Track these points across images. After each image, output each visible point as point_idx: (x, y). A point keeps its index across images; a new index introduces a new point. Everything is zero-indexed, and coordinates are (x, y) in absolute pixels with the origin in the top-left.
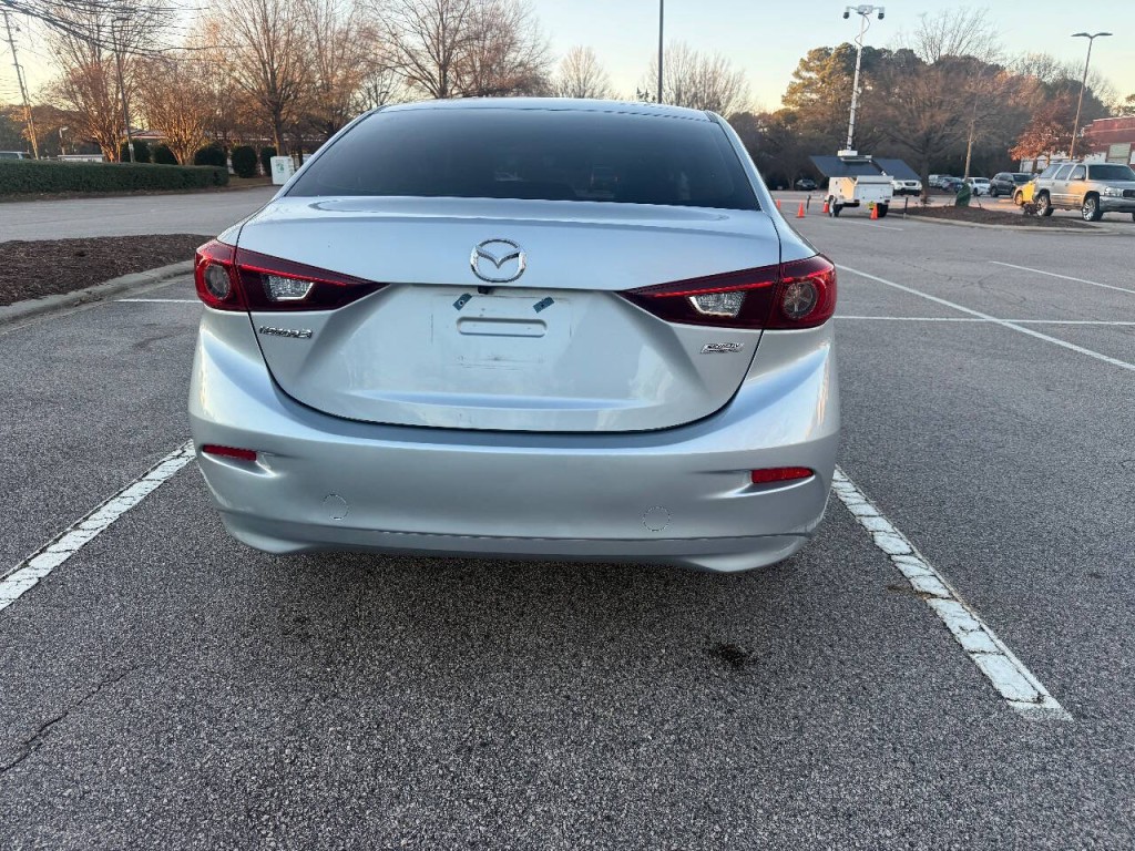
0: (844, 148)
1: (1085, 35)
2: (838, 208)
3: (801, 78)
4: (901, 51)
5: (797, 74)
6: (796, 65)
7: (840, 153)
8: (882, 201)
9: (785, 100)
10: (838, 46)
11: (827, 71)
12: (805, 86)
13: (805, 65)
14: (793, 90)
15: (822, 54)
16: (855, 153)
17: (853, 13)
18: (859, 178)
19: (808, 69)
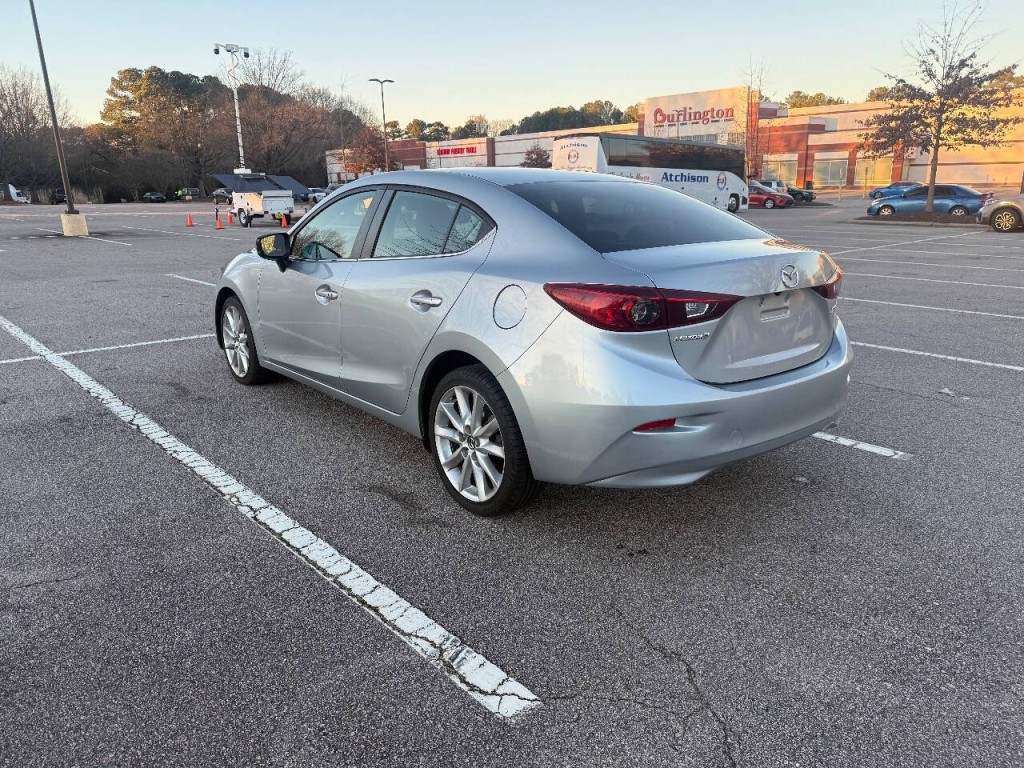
0: (238, 167)
1: (377, 80)
2: (249, 218)
3: (116, 96)
4: (206, 77)
5: (111, 92)
6: (108, 85)
7: (236, 171)
8: (287, 212)
9: (104, 116)
10: (147, 68)
11: (143, 91)
12: (124, 104)
13: (117, 83)
14: (110, 107)
15: (132, 75)
16: (249, 171)
17: (221, 50)
18: (265, 193)
19: (123, 89)
